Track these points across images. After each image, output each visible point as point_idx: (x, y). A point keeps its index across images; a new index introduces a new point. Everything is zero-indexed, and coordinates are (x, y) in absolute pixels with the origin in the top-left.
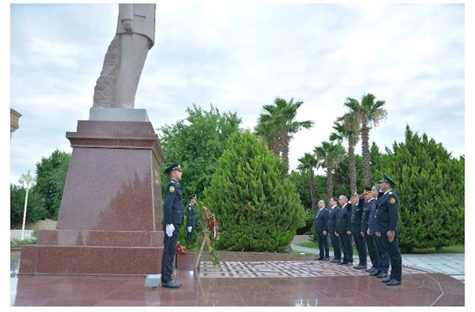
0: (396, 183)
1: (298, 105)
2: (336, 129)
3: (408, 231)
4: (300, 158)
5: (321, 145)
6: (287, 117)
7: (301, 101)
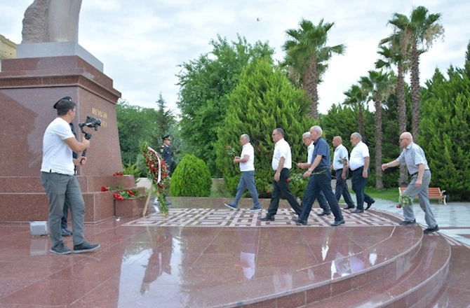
0: (446, 117)
1: (328, 27)
2: (382, 53)
3: (460, 174)
4: (347, 91)
5: (367, 75)
6: (314, 42)
7: (331, 23)
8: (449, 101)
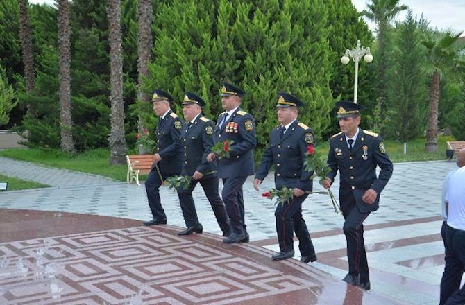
8: (206, 9)
